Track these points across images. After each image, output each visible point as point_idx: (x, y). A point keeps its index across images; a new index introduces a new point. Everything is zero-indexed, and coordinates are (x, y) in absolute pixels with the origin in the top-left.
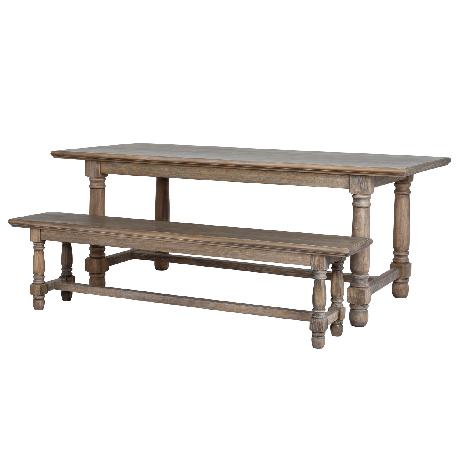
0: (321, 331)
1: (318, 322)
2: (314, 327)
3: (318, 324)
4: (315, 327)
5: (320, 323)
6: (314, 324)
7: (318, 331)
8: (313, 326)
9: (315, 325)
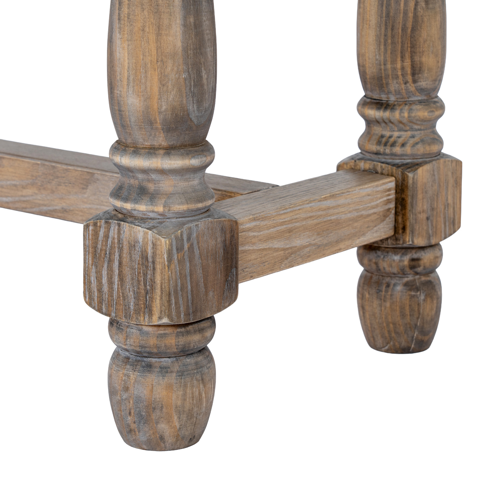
0: (151, 314)
1: (132, 246)
2: (111, 282)
3: (137, 257)
4: (116, 279)
5: (144, 257)
6: (110, 261)
7: (138, 311)
8: (105, 273)
9: (116, 264)
